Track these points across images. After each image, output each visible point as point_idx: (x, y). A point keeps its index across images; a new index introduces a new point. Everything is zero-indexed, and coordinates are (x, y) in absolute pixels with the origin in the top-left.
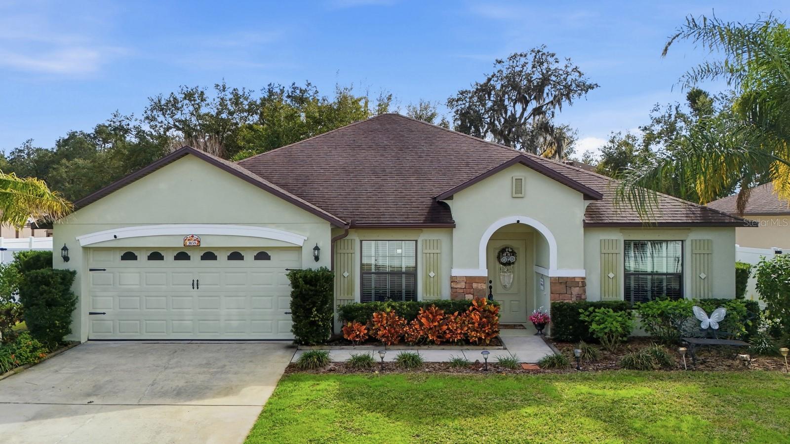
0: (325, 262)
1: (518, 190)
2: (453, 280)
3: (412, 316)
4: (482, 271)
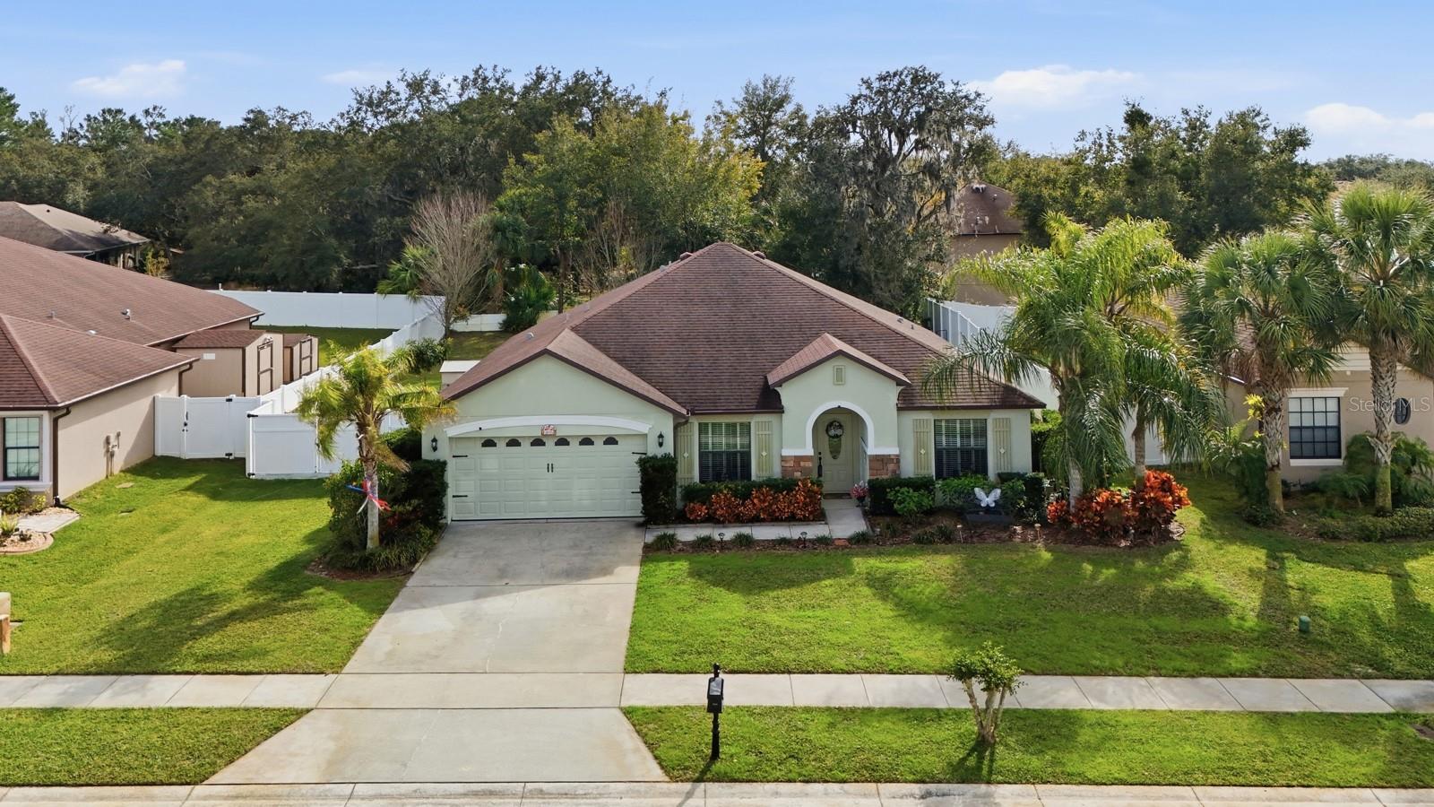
0: (668, 448)
1: (839, 378)
2: (783, 459)
3: (746, 496)
4: (809, 451)
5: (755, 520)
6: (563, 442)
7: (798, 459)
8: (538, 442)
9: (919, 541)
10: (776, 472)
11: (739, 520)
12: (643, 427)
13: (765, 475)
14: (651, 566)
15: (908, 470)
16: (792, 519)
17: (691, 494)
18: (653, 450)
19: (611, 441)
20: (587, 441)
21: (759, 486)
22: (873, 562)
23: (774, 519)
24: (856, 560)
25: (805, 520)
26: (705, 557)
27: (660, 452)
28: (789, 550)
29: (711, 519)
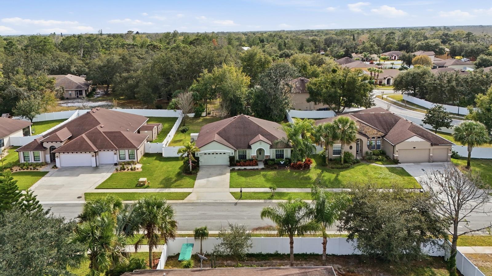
0: (233, 155)
1: (260, 144)
2: (252, 156)
3: (245, 162)
4: (256, 155)
5: (247, 166)
6: (217, 154)
7: (254, 156)
8: (213, 154)
9: (271, 169)
10: (251, 158)
11: (244, 165)
12: (230, 152)
13: (249, 158)
14: (232, 173)
15: (271, 158)
16: (253, 165)
17: (237, 161)
18: (231, 155)
19: (224, 153)
20: (221, 154)
21: (248, 160)
22: (264, 172)
23: (250, 165)
24: (261, 172)
25: (255, 166)
26: (239, 172)
27: (232, 155)
28: (252, 171)
29: (240, 166)
